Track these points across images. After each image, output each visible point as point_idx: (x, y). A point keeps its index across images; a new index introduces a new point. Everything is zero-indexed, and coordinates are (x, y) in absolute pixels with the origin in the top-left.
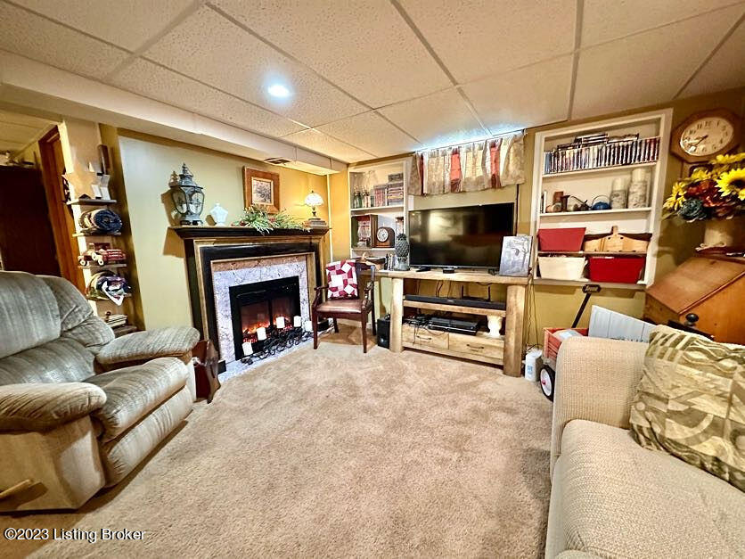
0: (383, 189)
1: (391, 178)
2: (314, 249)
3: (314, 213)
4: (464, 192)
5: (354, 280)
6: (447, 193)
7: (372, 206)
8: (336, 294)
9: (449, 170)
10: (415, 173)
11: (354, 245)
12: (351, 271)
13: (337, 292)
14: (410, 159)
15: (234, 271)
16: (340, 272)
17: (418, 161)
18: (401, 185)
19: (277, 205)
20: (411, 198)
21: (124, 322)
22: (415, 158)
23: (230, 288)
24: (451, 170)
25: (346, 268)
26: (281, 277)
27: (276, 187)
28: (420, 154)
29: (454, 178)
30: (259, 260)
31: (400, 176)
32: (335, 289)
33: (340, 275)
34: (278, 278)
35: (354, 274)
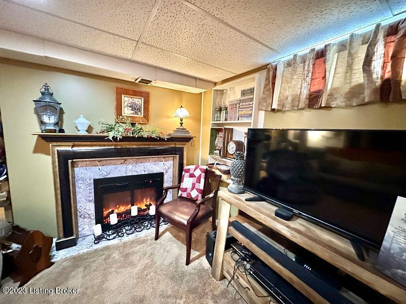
0: (236, 104)
1: (243, 93)
2: (180, 152)
3: (181, 124)
4: (328, 107)
5: (201, 186)
6: (303, 109)
7: (226, 120)
8: (185, 195)
9: (308, 79)
10: (268, 87)
11: (211, 153)
12: (200, 176)
13: (186, 193)
14: (264, 72)
15: (100, 167)
16: (192, 176)
17: (271, 73)
18: (252, 100)
19: (146, 116)
20: (262, 114)
21: (5, 199)
22: (269, 71)
23: (95, 180)
24: (312, 79)
25: (198, 173)
26: (146, 173)
27: (147, 103)
28: (274, 64)
29: (314, 89)
30: (125, 160)
31: (251, 91)
32: (185, 190)
33: (192, 178)
34: (143, 173)
35: (202, 180)
